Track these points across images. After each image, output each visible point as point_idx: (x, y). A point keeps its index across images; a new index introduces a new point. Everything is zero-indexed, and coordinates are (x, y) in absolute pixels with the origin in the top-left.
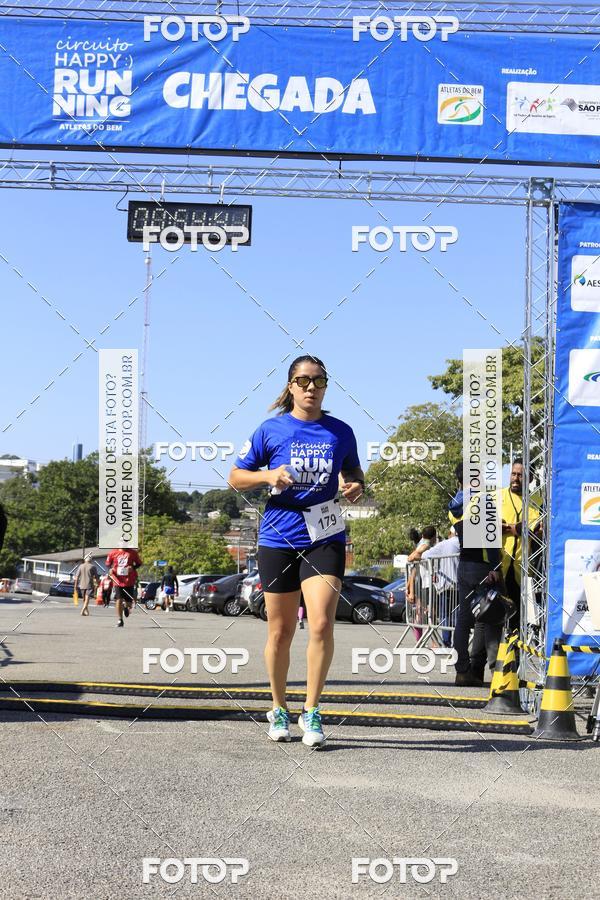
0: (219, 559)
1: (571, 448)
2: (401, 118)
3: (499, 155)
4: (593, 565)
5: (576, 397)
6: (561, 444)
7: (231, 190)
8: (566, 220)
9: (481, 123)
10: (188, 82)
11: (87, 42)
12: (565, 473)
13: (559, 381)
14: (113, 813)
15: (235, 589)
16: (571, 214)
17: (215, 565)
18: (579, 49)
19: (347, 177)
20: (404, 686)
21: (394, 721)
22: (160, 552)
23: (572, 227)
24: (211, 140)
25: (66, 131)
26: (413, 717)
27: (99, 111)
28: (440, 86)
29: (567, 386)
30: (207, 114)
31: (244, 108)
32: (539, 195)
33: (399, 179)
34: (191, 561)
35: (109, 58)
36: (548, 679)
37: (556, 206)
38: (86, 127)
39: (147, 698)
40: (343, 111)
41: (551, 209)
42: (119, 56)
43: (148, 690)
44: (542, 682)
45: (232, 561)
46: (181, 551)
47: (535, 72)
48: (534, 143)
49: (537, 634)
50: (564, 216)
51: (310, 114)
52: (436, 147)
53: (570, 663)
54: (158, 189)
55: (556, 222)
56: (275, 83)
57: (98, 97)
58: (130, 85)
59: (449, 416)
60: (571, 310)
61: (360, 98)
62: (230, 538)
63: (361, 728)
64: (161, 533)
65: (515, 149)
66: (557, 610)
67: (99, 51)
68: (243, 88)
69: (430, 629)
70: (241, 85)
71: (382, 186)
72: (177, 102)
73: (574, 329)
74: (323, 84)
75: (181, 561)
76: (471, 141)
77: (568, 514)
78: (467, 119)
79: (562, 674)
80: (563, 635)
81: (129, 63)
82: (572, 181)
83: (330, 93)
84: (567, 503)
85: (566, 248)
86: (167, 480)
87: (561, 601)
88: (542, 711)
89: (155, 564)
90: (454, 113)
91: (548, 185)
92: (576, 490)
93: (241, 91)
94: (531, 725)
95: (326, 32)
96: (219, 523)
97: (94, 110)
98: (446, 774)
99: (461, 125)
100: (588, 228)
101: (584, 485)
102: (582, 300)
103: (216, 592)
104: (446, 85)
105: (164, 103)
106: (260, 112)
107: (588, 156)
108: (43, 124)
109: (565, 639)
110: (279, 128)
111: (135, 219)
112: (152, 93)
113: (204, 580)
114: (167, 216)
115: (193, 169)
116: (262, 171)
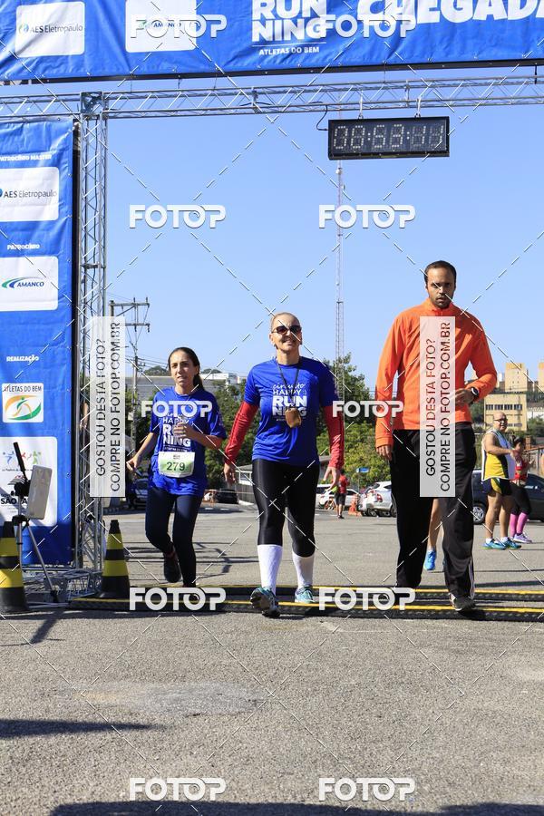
7: (427, 104)
14: (348, 704)
19: (543, 82)
22: (361, 459)
24: (406, 55)
25: (266, 56)
31: (438, 21)
38: (284, 51)
40: (537, 16)
51: (503, 21)
54: (356, 106)
64: (362, 441)
75: (383, 468)
86: (366, 387)
89: (358, 471)
106: (454, 24)
108: (244, 51)
110: (473, 38)
111: (334, 137)
114: (366, 133)
115: (389, 85)
116: (458, 82)
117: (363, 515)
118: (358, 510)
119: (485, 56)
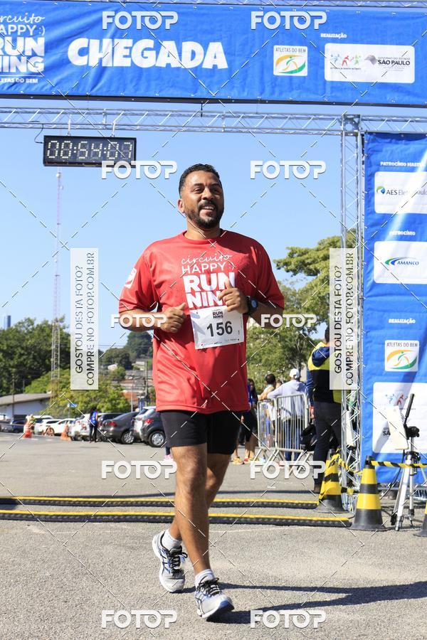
0: (118, 401)
1: (376, 314)
2: (246, 71)
3: (319, 98)
4: (395, 400)
5: (380, 276)
6: (369, 312)
7: (120, 127)
8: (370, 146)
9: (306, 75)
10: (86, 46)
11: (10, 16)
12: (373, 333)
13: (367, 265)
15: (129, 424)
16: (373, 141)
17: (115, 405)
18: (378, 18)
19: (207, 116)
20: (257, 494)
21: (248, 520)
22: (72, 397)
23: (375, 151)
24: (105, 90)
26: (263, 516)
27: (19, 68)
28: (275, 47)
29: (373, 269)
30: (102, 70)
31: (129, 65)
32: (349, 127)
33: (246, 117)
34: (96, 403)
35: (27, 29)
36: (362, 486)
37: (362, 135)
38: (11, 80)
39: (65, 507)
40: (203, 67)
41: (359, 137)
42: (34, 27)
43: (65, 501)
44: (358, 488)
45: (127, 402)
46: (88, 396)
47: (345, 36)
48: (345, 89)
49: (354, 453)
50: (368, 143)
51: (178, 69)
52: (273, 93)
53: (378, 474)
54: (65, 126)
55: (363, 147)
56: (152, 46)
57: (19, 57)
58: (43, 48)
59: (289, 289)
60: (374, 212)
61: (215, 56)
62: (125, 385)
63: (224, 525)
65: (331, 93)
66: (368, 435)
67: (20, 23)
68: (128, 50)
69: (276, 451)
70: (126, 48)
71: (234, 122)
72: (79, 61)
73: (378, 226)
74: (188, 46)
75: (88, 403)
76: (299, 88)
77: (376, 364)
78: (295, 71)
79: (372, 483)
80: (373, 453)
81: (42, 32)
82: (374, 116)
83: (193, 54)
84: (374, 355)
85: (371, 166)
87: (371, 428)
88: (357, 509)
89: (68, 406)
90: (285, 67)
91: (356, 120)
92: (381, 346)
93: (127, 52)
94: (350, 521)
95: (189, 8)
96: (116, 373)
97: (17, 68)
98: (286, 557)
99: (291, 76)
100: (387, 151)
101: (387, 342)
102: (382, 205)
103: (115, 426)
104: (279, 46)
105: (69, 62)
106: (141, 68)
107: (386, 98)
109: (375, 456)
110: (156, 80)
111: (48, 149)
112: (60, 54)
113: (106, 417)
114: (73, 147)
115: (91, 111)
116: (143, 112)
117: (72, 440)
118: (68, 436)
119: (164, 94)
